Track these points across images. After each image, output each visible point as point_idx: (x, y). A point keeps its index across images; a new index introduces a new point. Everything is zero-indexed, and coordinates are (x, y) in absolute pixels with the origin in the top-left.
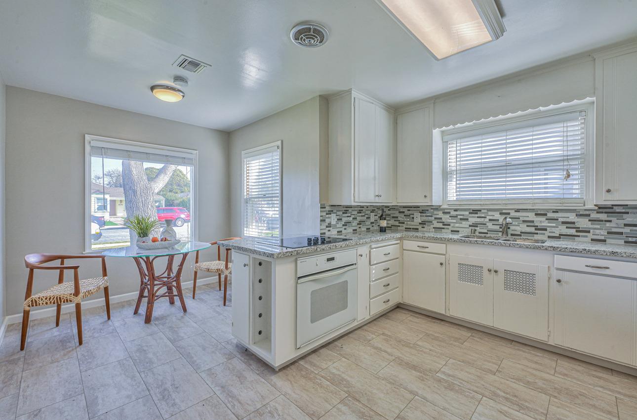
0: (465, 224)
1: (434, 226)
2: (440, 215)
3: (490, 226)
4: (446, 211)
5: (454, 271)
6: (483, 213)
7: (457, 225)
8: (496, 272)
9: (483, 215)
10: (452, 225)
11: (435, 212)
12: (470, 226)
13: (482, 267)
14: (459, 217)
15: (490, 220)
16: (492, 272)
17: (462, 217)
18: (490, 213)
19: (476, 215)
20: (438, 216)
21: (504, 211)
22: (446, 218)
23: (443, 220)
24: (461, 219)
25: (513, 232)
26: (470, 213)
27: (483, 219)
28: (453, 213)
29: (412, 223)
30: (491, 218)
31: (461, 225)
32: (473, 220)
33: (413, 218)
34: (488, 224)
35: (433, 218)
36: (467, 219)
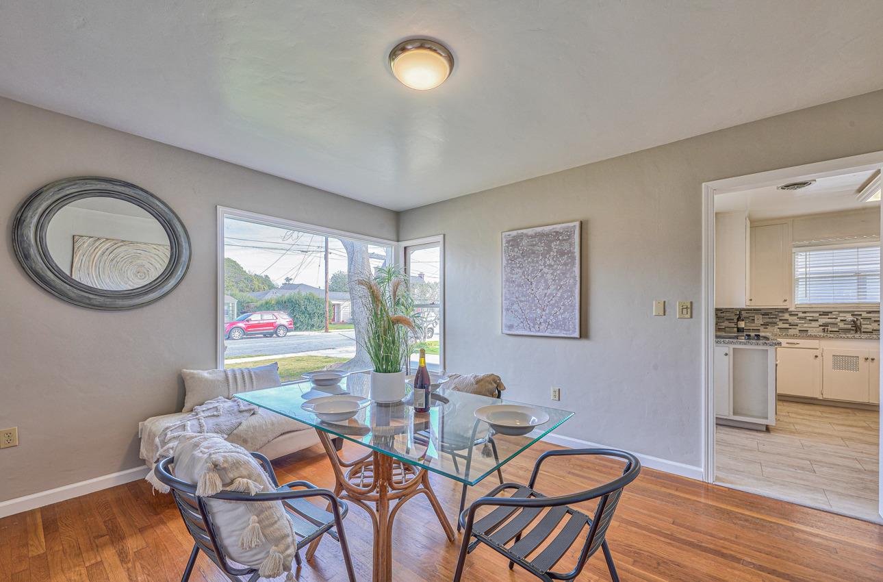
0: (814, 324)
1: (779, 327)
2: (786, 316)
3: (842, 325)
4: (793, 313)
5: (829, 361)
6: (834, 315)
7: (806, 325)
8: (873, 359)
9: (834, 317)
10: (800, 325)
11: (780, 314)
12: (820, 326)
13: (858, 357)
14: (808, 318)
15: (841, 320)
16: (870, 360)
17: (811, 318)
18: (841, 315)
19: (827, 317)
20: (783, 318)
21: (856, 313)
22: (793, 319)
23: (790, 321)
24: (810, 320)
25: (865, 330)
26: (820, 315)
27: (834, 320)
28: (801, 315)
29: (753, 325)
30: (842, 318)
31: (810, 325)
32: (823, 320)
33: (754, 320)
34: (839, 324)
35: (778, 320)
36: (817, 320)
